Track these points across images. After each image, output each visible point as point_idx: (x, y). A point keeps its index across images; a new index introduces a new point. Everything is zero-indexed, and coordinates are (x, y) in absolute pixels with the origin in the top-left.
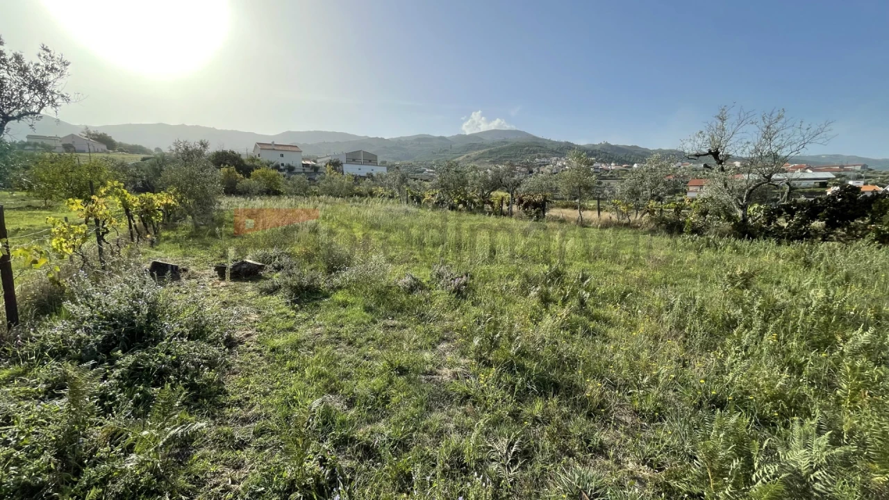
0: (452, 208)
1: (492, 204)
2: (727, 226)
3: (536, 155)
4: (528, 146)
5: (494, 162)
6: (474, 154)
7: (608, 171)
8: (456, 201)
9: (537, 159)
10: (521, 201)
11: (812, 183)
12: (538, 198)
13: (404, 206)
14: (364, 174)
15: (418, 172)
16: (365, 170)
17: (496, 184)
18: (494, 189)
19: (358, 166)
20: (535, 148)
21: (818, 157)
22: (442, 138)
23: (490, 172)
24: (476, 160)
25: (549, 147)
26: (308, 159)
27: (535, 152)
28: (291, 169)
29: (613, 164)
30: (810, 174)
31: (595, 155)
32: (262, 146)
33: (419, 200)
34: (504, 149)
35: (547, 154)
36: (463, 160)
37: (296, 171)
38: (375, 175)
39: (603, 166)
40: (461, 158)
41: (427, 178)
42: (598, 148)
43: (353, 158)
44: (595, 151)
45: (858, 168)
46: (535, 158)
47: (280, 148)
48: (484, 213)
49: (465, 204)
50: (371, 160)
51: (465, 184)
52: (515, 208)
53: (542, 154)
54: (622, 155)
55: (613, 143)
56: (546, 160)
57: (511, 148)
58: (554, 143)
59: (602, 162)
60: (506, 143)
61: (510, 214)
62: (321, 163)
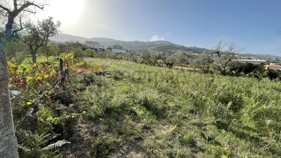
0: (146, 64)
1: (157, 63)
4: (170, 46)
5: (159, 51)
6: (153, 48)
7: (195, 56)
8: (147, 62)
10: (166, 63)
11: (259, 63)
12: (171, 62)
13: (132, 63)
14: (119, 52)
15: (135, 53)
16: (119, 51)
17: (159, 58)
18: (158, 59)
19: (117, 50)
21: (263, 55)
22: (143, 42)
23: (157, 53)
24: (153, 50)
25: (177, 47)
26: (101, 47)
27: (172, 48)
28: (96, 49)
29: (197, 54)
30: (259, 60)
31: (191, 50)
32: (87, 42)
33: (136, 61)
34: (162, 47)
35: (176, 49)
36: (149, 50)
37: (98, 50)
38: (122, 53)
40: (149, 49)
41: (138, 55)
42: (192, 48)
43: (115, 47)
45: (275, 59)
46: (172, 50)
47: (93, 43)
48: (155, 66)
49: (150, 63)
50: (121, 48)
51: (150, 57)
52: (164, 65)
53: (174, 49)
54: (199, 51)
55: (197, 47)
56: (175, 51)
57: (164, 47)
58: (178, 46)
59: (193, 53)
60: (163, 45)
61: (163, 66)
62: (105, 48)
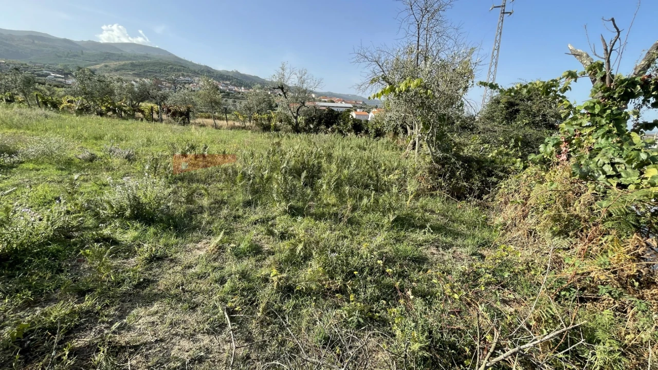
0: (100, 114)
1: (142, 112)
2: (289, 127)
3: (180, 73)
4: (171, 64)
5: (138, 75)
6: (113, 64)
7: (240, 93)
8: (104, 108)
9: (181, 77)
10: (169, 110)
11: (344, 109)
12: (183, 109)
17: (144, 96)
18: (142, 101)
20: (179, 68)
21: (347, 95)
23: (136, 83)
24: (117, 71)
25: (192, 68)
27: (179, 70)
29: (243, 88)
30: (344, 104)
31: (229, 80)
34: (147, 64)
35: (190, 74)
36: (100, 69)
39: (236, 89)
40: (98, 67)
42: (231, 75)
44: (229, 76)
45: (361, 103)
46: (179, 76)
48: (137, 119)
49: (114, 112)
51: (111, 93)
52: (164, 117)
53: (185, 74)
54: (248, 82)
55: (241, 72)
56: (190, 79)
57: (154, 64)
58: (194, 65)
59: (235, 85)
60: (149, 58)
61: (162, 120)
